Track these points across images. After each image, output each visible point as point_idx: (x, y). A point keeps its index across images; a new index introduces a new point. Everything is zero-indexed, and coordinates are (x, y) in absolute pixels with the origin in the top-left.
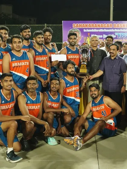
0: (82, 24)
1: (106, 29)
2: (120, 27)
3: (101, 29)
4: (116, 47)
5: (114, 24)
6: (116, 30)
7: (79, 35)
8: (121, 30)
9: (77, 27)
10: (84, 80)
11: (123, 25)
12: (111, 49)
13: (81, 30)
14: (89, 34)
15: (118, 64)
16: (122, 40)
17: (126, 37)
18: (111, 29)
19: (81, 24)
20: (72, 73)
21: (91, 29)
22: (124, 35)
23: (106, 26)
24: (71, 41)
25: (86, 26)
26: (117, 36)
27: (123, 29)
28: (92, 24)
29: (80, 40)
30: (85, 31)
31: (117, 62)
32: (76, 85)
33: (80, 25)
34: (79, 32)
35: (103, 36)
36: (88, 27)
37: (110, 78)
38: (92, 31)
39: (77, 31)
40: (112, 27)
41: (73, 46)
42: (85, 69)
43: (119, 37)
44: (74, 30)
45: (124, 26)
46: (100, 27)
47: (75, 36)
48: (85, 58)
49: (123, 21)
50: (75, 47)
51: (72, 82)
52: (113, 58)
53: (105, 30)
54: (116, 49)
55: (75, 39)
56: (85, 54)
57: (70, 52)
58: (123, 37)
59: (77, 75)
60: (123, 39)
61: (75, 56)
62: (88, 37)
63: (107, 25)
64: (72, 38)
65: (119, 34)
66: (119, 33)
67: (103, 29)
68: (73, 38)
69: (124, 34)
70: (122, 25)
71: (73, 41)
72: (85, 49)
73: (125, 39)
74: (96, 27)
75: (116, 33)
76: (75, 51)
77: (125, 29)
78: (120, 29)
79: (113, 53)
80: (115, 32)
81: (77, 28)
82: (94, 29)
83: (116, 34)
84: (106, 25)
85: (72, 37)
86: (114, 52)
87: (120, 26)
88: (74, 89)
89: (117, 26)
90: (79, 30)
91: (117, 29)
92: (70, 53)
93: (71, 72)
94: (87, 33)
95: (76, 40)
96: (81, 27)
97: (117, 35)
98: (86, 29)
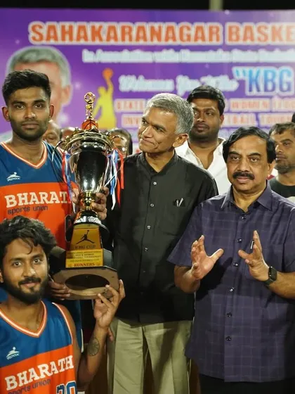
0: (76, 26)
1: (193, 49)
2: (259, 39)
3: (168, 48)
4: (262, 142)
5: (230, 28)
6: (237, 56)
7: (61, 78)
8: (264, 56)
9: (49, 38)
10: (98, 314)
11: (273, 28)
12: (241, 157)
13: (72, 53)
14: (108, 74)
15: (271, 232)
16: (267, 101)
17: (285, 87)
18: (215, 48)
19: (71, 28)
20: (26, 289)
21: (119, 49)
22: (277, 81)
23: (189, 36)
24: (19, 116)
25: (96, 33)
26: (242, 83)
27: (270, 48)
28: (123, 28)
29: (66, 102)
30: (88, 57)
31: (264, 222)
32: (56, 351)
33: (63, 27)
34: (62, 65)
35: (175, 83)
36: (104, 37)
37: (228, 307)
38: (125, 57)
39: (49, 58)
40: (218, 40)
41: (34, 139)
42: (93, 247)
43: (251, 90)
44: (38, 52)
45: (276, 33)
46: (159, 39)
47: (42, 92)
48: (93, 195)
49: (272, 13)
50: (44, 145)
51: (37, 335)
52: (243, 204)
53: (187, 57)
54: (265, 157)
55: (39, 104)
56: (93, 183)
57: (14, 176)
58: (273, 89)
59: (57, 285)
60: (271, 97)
61: (44, 197)
62: (102, 90)
63: (197, 32)
64: (23, 103)
65: (251, 73)
66: (255, 70)
67: (177, 49)
68: (29, 101)
69: (278, 72)
70: (268, 28)
71: (32, 115)
72: (91, 148)
73: (283, 97)
74: (141, 42)
75: (240, 69)
76: (42, 168)
77: (284, 48)
78: (256, 48)
79: (252, 177)
80: (231, 65)
81: (52, 42)
82: (131, 48)
83: (240, 73)
84: (189, 29)
85: (27, 95)
86: (256, 170)
87: (256, 35)
88: (44, 371)
89: (241, 33)
90: (58, 53)
91: (244, 48)
92: (14, 182)
93: (21, 283)
94: (100, 67)
95: (47, 110)
96: (71, 39)
97: (241, 77)
98: (93, 49)
